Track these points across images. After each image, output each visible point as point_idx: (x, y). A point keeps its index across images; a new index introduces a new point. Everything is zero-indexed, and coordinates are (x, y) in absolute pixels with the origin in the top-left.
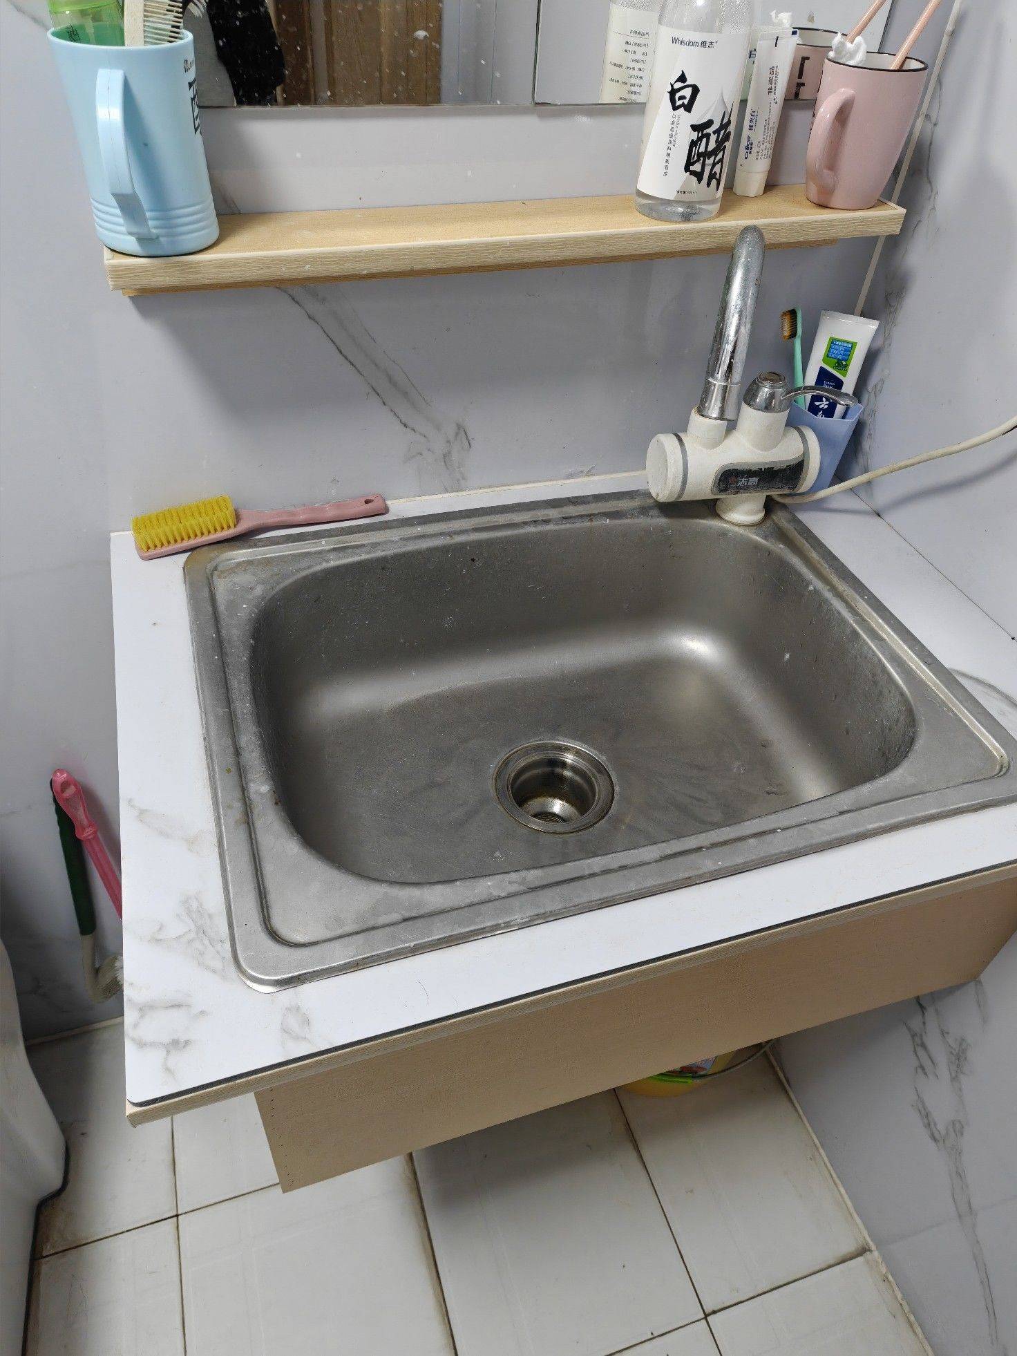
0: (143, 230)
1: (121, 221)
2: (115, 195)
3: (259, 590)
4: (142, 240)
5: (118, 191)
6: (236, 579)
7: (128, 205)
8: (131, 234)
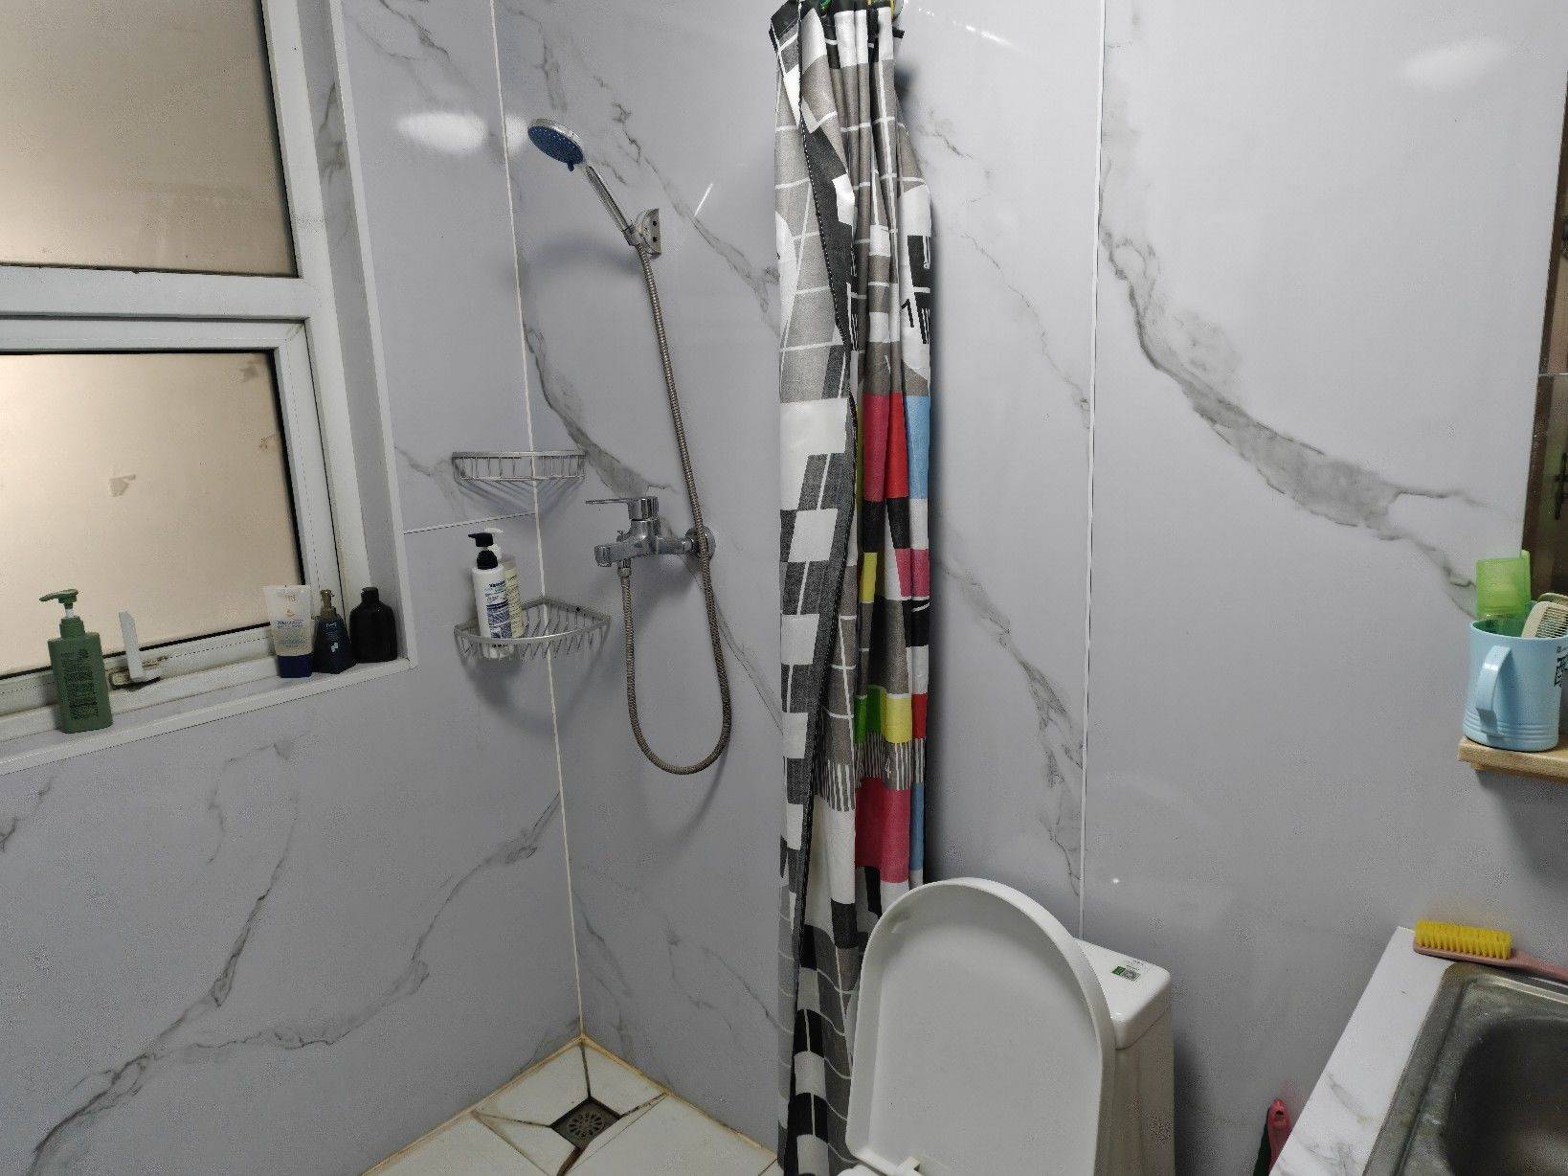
0: (1492, 732)
1: (1479, 722)
2: (1477, 709)
3: (1506, 1010)
4: (1490, 737)
5: (1481, 708)
6: (1489, 995)
7: (1487, 717)
8: (1483, 732)
